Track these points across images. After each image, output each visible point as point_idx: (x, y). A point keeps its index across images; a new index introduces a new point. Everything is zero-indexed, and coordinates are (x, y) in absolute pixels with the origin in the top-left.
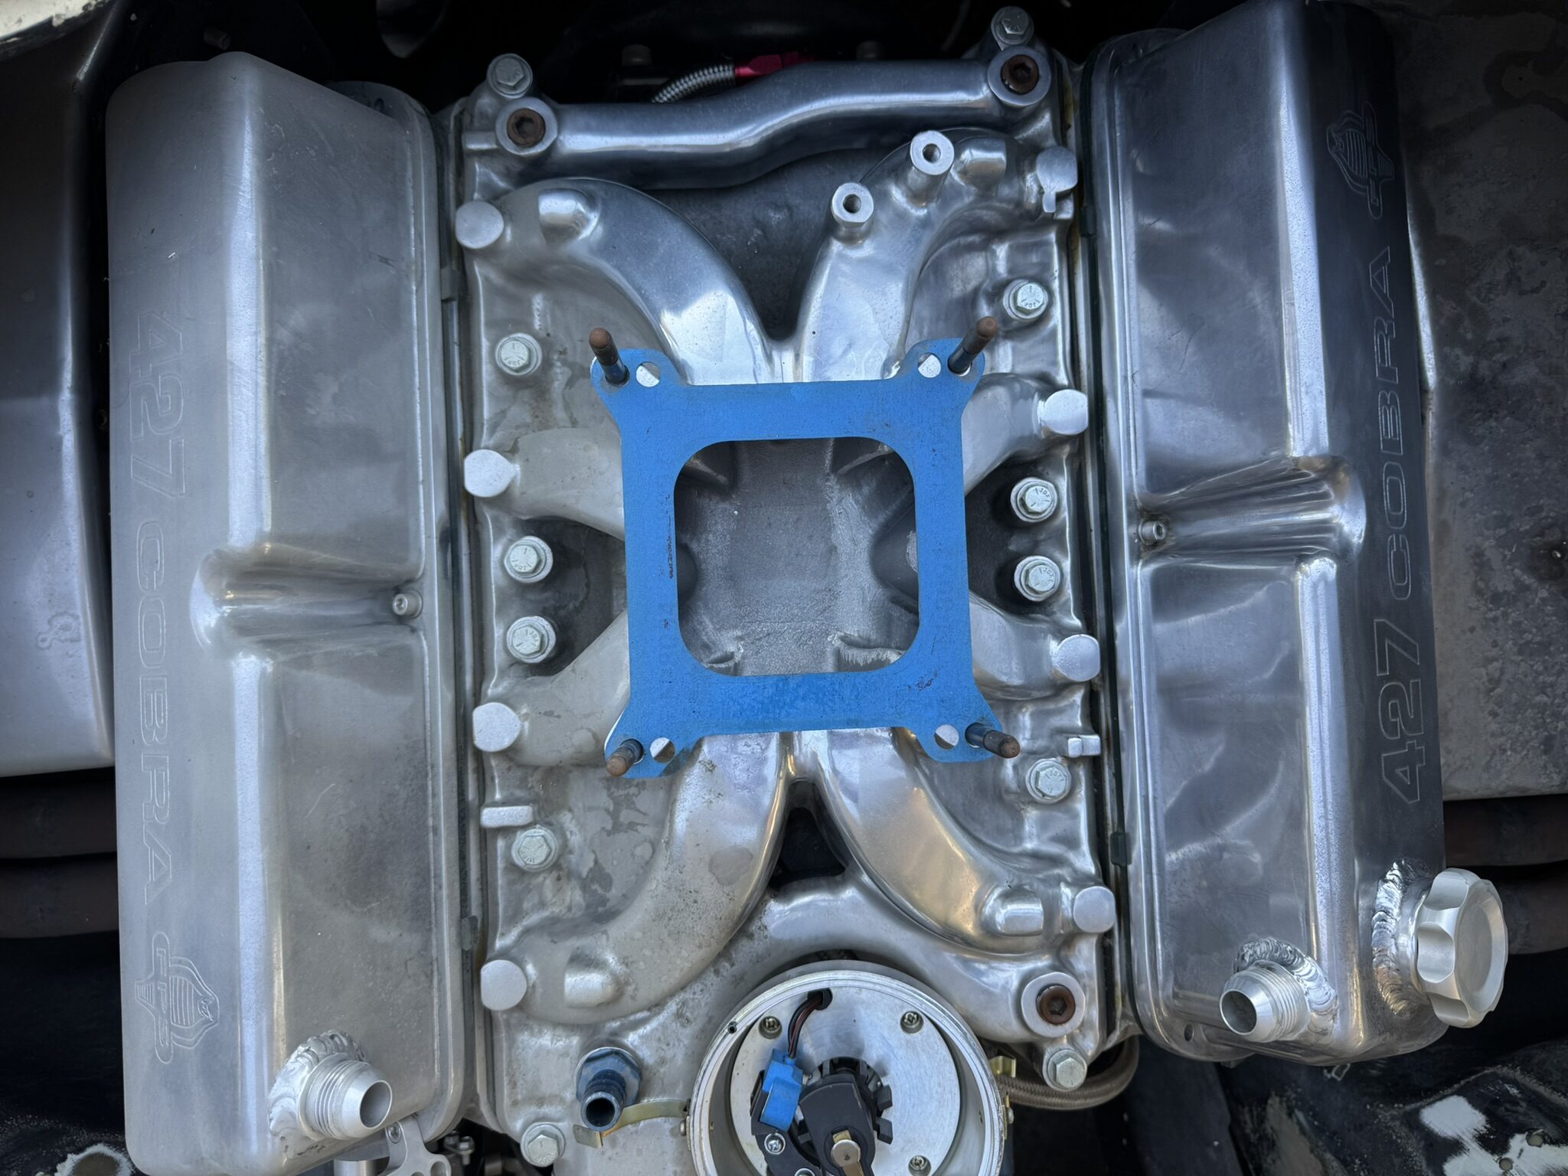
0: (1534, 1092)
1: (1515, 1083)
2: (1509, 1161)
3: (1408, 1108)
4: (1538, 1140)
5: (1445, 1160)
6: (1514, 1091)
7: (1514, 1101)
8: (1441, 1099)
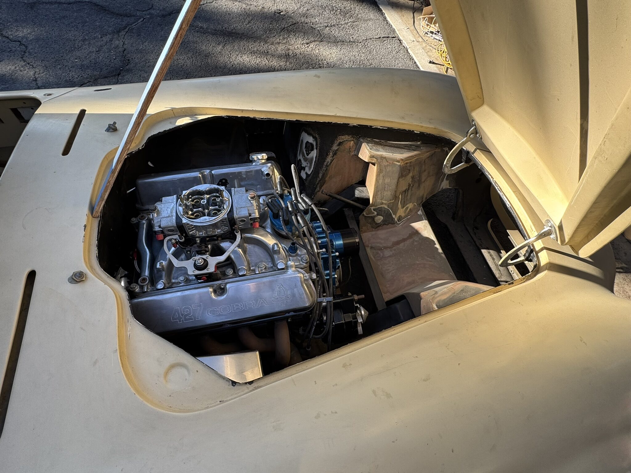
3: (305, 181)
8: (302, 177)
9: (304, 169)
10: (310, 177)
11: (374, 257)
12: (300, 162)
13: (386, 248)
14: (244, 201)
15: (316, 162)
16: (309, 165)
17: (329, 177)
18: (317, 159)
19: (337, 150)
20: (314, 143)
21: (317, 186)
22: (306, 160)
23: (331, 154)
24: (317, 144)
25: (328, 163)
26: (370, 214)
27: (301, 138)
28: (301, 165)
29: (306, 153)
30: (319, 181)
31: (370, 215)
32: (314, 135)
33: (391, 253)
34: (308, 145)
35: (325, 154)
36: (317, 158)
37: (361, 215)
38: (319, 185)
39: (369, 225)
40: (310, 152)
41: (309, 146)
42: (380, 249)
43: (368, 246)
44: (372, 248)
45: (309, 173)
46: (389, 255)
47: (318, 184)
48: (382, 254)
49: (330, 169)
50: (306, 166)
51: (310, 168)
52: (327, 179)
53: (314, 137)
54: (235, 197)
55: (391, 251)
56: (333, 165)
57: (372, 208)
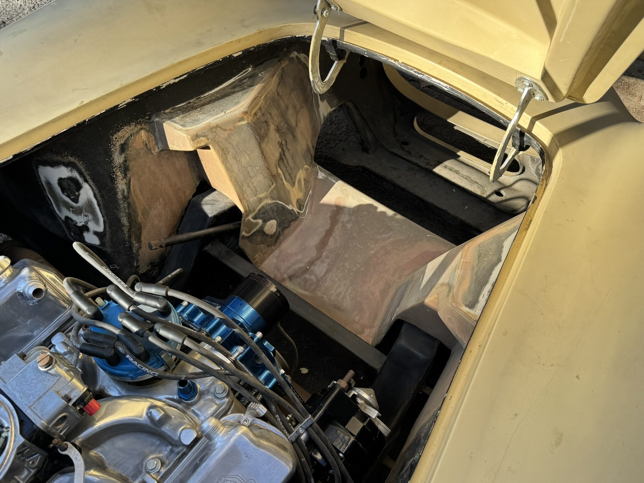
0: (68, 230)
1: (71, 235)
2: (85, 222)
3: (101, 248)
4: (74, 222)
5: (101, 232)
6: (72, 234)
7: (74, 232)
8: (91, 244)
9: (85, 228)
10: (108, 236)
11: (305, 290)
12: (70, 222)
13: (312, 263)
14: (35, 381)
15: (101, 203)
16: (90, 217)
17: (143, 214)
18: (99, 199)
19: (125, 161)
20: (76, 175)
21: (130, 242)
22: (78, 211)
23: (119, 174)
24: (81, 174)
25: (124, 191)
26: (252, 229)
27: (43, 180)
28: (75, 225)
29: (71, 199)
30: (129, 231)
31: (253, 231)
32: (65, 160)
33: (325, 265)
34: (65, 184)
35: (109, 180)
36: (98, 196)
37: (240, 239)
38: (133, 238)
39: (262, 246)
40: (77, 193)
41: (69, 185)
42: (305, 271)
43: (284, 280)
44: (290, 278)
45: (101, 229)
46: (325, 270)
47: (130, 237)
48: (313, 277)
49: (135, 199)
50: (86, 222)
51: (96, 221)
52: (140, 219)
53: (67, 165)
54: (10, 388)
55: (323, 262)
56: (134, 190)
57: (250, 218)
